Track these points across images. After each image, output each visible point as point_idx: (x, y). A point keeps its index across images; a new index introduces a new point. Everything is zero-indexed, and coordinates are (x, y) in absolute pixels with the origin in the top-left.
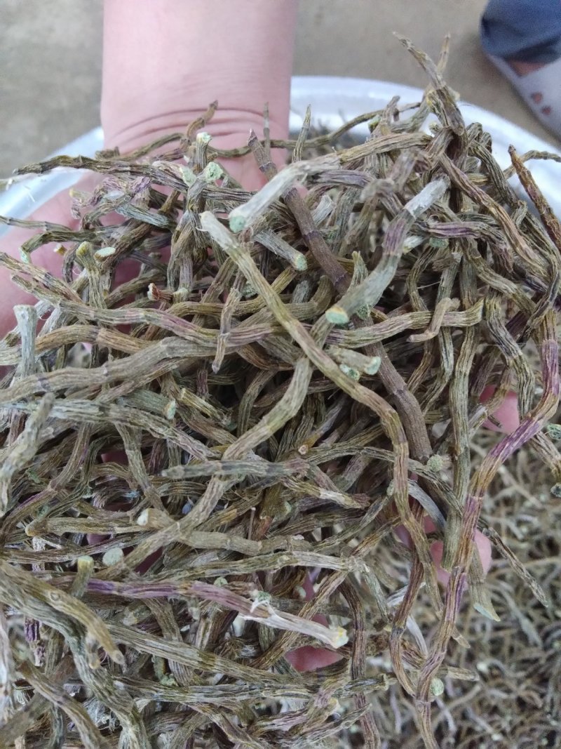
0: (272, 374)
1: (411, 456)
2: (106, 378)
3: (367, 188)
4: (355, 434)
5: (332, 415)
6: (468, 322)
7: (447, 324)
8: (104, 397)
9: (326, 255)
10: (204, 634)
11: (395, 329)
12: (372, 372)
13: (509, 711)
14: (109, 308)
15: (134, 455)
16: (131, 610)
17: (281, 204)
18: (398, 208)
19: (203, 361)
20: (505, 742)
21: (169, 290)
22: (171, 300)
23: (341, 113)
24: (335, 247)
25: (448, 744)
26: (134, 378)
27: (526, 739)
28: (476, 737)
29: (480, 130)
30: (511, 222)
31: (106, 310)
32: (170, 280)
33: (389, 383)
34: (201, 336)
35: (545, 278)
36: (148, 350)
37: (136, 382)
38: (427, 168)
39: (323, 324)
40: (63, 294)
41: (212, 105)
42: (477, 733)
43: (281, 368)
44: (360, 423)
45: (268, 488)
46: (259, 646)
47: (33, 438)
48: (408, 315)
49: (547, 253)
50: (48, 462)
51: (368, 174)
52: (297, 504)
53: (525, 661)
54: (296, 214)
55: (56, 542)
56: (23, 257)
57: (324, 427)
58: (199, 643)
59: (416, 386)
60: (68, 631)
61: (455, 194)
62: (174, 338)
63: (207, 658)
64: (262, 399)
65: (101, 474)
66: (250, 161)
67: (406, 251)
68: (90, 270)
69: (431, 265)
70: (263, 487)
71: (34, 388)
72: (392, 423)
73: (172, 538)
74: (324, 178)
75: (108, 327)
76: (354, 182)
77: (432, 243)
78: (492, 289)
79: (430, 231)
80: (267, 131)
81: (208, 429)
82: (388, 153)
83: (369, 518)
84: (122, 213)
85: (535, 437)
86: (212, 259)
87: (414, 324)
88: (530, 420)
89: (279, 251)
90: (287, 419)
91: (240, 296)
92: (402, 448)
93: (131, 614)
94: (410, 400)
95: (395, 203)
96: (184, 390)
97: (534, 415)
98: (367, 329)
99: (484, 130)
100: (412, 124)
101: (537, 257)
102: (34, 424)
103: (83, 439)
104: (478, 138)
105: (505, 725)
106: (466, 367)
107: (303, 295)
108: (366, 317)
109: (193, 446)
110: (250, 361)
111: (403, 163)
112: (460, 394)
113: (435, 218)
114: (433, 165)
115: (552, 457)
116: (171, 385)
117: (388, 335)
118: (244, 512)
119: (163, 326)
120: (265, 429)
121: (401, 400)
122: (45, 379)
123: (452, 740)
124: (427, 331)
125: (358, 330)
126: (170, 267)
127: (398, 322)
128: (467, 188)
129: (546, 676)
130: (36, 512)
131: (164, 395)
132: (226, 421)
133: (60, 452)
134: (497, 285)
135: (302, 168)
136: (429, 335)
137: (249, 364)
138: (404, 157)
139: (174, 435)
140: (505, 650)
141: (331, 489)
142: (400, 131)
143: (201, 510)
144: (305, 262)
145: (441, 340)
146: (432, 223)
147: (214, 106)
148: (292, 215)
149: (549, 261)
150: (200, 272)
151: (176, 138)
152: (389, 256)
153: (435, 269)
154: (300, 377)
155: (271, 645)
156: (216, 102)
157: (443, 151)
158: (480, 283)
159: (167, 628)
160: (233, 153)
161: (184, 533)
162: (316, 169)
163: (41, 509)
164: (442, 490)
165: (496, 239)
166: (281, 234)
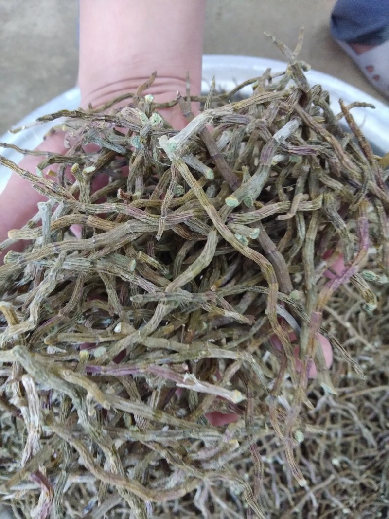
0: (193, 243)
1: (280, 291)
2: (94, 245)
3: (250, 124)
4: (246, 280)
5: (231, 269)
6: (313, 208)
7: (301, 209)
8: (93, 256)
9: (226, 168)
10: (155, 399)
11: (269, 212)
12: (254, 238)
13: (355, 493)
14: (92, 203)
15: (111, 293)
16: (111, 385)
17: (197, 138)
18: (269, 138)
19: (151, 236)
20: (352, 514)
21: (129, 193)
22: (131, 199)
23: (234, 80)
24: (232, 164)
25: (313, 516)
26: (110, 245)
27: (367, 513)
28: (332, 511)
29: (320, 89)
30: (339, 146)
31: (91, 205)
32: (129, 187)
33: (266, 247)
34: (150, 219)
35: (360, 179)
36: (119, 227)
37: (112, 248)
38: (287, 113)
39: (225, 210)
40: (64, 196)
41: (153, 74)
42: (333, 508)
43: (199, 239)
44: (249, 273)
45: (192, 312)
46: (189, 409)
47: (54, 278)
48: (276, 204)
49: (361, 164)
50: (57, 300)
51: (251, 117)
52: (210, 324)
53: (366, 458)
54: (207, 143)
55: (63, 349)
56: (39, 173)
57: (226, 277)
58: (152, 405)
59: (282, 248)
60: (74, 396)
61: (305, 129)
62: (134, 220)
63: (158, 413)
64: (188, 259)
65: (90, 307)
66: (177, 110)
67: (274, 164)
68: (80, 181)
69: (290, 174)
70: (190, 312)
71: (52, 251)
72: (268, 271)
73: (135, 340)
74: (224, 120)
75: (93, 215)
76: (242, 122)
77: (292, 159)
78: (328, 188)
79: (289, 151)
80: (188, 90)
81: (155, 277)
82: (263, 104)
83: (254, 330)
84: (98, 144)
85: (354, 276)
86: (156, 174)
87: (281, 209)
88: (350, 266)
89: (197, 167)
90: (203, 267)
91: (173, 194)
92: (274, 287)
93: (111, 387)
94: (279, 257)
95: (267, 134)
96: (140, 253)
97: (352, 262)
98: (251, 213)
99: (324, 89)
100: (279, 86)
101: (355, 167)
102: (54, 270)
103: (80, 284)
104: (319, 94)
105: (352, 503)
106: (313, 236)
107: (212, 194)
108: (251, 206)
109: (146, 285)
110: (181, 235)
111: (271, 110)
112: (309, 253)
113: (292, 144)
114: (291, 111)
115: (363, 287)
116: (131, 251)
117: (265, 217)
118: (178, 327)
119: (127, 214)
120: (190, 274)
121: (274, 257)
122: (57, 245)
123: (315, 514)
124: (288, 214)
125: (246, 213)
126: (129, 179)
127: (271, 208)
128: (312, 125)
129: (381, 468)
130: (50, 331)
131: (128, 257)
132: (166, 272)
133: (65, 294)
134: (330, 185)
135: (210, 114)
136: (289, 216)
137: (180, 237)
138: (272, 106)
139: (135, 278)
140: (352, 450)
141: (231, 311)
142: (272, 91)
143: (152, 323)
144: (213, 174)
145: (297, 219)
146: (290, 147)
147: (155, 75)
148: (204, 144)
149: (362, 169)
150: (147, 182)
151: (129, 96)
152: (263, 166)
153: (293, 176)
154: (211, 242)
155: (196, 407)
156: (156, 72)
157: (296, 102)
158: (321, 185)
159: (133, 395)
160: (165, 105)
161: (142, 337)
162: (219, 114)
163: (53, 328)
164: (299, 310)
165: (329, 156)
166: (198, 157)
